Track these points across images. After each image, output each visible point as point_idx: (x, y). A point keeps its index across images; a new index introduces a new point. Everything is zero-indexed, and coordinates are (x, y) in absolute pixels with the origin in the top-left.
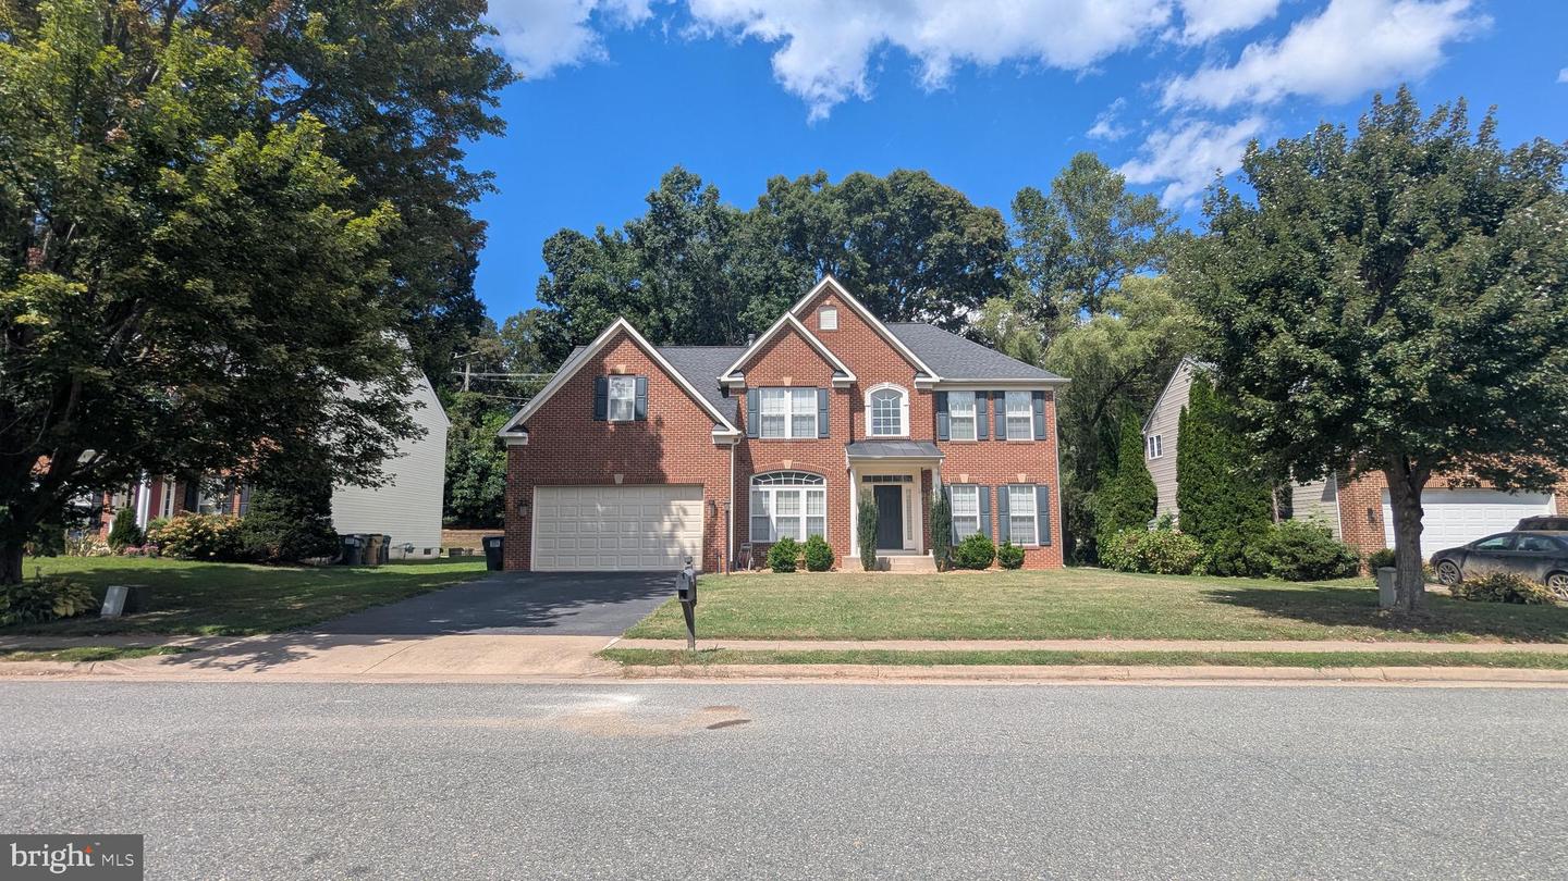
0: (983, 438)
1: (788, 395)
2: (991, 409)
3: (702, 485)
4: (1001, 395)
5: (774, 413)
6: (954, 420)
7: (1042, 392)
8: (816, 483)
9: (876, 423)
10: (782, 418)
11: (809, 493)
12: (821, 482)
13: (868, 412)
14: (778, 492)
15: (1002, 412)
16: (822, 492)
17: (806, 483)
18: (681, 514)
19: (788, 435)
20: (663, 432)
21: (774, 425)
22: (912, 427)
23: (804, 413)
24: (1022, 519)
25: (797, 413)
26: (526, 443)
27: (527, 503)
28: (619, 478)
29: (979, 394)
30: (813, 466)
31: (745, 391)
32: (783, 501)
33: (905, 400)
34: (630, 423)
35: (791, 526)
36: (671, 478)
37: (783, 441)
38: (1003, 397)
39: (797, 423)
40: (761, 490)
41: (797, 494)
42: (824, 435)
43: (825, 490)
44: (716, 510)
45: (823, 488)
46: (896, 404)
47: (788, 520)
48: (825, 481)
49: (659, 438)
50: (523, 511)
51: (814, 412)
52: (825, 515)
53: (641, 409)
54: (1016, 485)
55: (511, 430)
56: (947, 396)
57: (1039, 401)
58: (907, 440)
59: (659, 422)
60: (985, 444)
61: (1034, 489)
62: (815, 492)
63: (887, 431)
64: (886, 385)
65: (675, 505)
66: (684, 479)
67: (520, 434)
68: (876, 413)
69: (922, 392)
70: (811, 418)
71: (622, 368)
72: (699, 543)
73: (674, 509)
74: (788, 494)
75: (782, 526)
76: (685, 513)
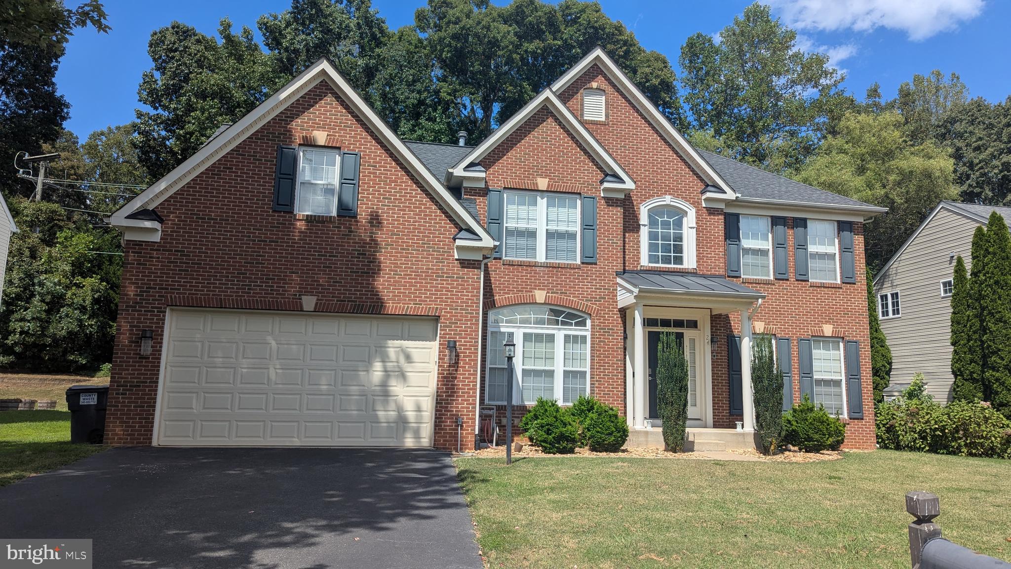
0: (781, 277)
1: (542, 202)
2: (791, 242)
3: (436, 319)
4: (802, 223)
5: (522, 225)
6: (747, 251)
7: (850, 223)
8: (577, 324)
9: (653, 247)
10: (532, 234)
11: (567, 338)
12: (583, 323)
13: (644, 232)
14: (525, 334)
15: (802, 246)
16: (585, 337)
17: (563, 323)
18: (402, 360)
19: (541, 257)
20: (381, 237)
21: (522, 242)
22: (699, 258)
23: (562, 228)
24: (827, 383)
25: (553, 227)
26: (157, 238)
27: (154, 335)
28: (309, 302)
29: (776, 221)
30: (575, 300)
31: (485, 192)
32: (531, 347)
33: (690, 220)
34: (330, 219)
35: (541, 383)
36: (391, 307)
37: (535, 265)
38: (805, 227)
39: (553, 243)
40: (502, 330)
41: (551, 338)
42: (589, 260)
43: (588, 334)
44: (457, 356)
45: (586, 331)
46: (679, 224)
47: (537, 373)
48: (589, 322)
49: (374, 243)
50: (146, 348)
51: (577, 228)
52: (588, 369)
53: (348, 198)
54: (820, 339)
55: (132, 216)
56: (738, 221)
57: (846, 234)
58: (693, 273)
59: (375, 220)
60: (785, 284)
61: (841, 345)
62: (575, 337)
63: (667, 260)
64: (668, 200)
65: (394, 347)
66: (410, 308)
67: (148, 224)
68: (653, 236)
69: (711, 211)
70: (572, 236)
71: (321, 137)
72: (428, 406)
73: (392, 353)
74: (539, 338)
75: (531, 383)
76: (408, 358)
